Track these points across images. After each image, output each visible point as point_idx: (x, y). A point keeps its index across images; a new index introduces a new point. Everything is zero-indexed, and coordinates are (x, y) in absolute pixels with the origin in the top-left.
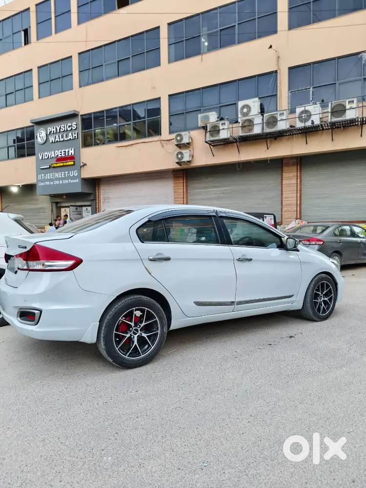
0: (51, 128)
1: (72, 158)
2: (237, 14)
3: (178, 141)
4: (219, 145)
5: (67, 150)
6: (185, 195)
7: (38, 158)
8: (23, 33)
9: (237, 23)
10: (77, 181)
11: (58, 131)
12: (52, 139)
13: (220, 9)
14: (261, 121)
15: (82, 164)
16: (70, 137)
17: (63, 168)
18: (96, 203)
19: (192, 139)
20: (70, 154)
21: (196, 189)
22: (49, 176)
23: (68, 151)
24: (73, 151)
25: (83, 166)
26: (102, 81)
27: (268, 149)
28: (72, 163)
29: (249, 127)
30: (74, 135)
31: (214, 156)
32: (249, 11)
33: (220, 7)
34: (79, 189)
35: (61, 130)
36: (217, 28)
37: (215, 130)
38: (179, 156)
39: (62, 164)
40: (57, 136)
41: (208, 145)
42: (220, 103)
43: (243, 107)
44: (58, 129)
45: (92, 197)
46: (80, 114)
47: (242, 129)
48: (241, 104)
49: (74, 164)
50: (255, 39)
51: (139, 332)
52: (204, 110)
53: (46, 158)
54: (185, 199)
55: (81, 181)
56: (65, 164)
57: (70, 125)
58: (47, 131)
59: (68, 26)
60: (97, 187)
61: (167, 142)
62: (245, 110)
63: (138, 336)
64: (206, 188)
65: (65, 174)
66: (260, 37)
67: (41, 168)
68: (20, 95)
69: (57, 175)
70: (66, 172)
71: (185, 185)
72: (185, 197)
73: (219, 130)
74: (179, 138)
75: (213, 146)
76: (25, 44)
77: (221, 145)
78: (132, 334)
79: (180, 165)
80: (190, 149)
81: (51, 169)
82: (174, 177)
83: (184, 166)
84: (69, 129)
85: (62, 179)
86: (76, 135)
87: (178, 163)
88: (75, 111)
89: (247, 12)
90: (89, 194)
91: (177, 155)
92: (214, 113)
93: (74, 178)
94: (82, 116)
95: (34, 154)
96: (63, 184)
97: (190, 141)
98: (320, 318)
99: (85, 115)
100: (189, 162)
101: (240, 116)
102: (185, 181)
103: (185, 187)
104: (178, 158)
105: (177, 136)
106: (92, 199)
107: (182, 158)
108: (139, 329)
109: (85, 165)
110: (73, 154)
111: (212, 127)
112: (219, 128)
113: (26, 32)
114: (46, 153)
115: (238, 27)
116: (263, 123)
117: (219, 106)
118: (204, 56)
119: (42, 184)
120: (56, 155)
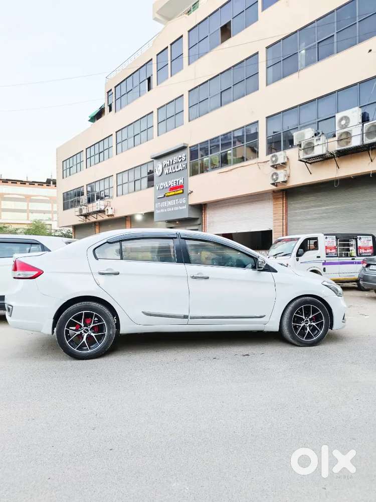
0: (166, 161)
1: (181, 187)
2: (336, 23)
3: (273, 162)
4: (317, 162)
5: (177, 180)
6: (284, 217)
7: (155, 189)
8: (147, 81)
9: (336, 31)
10: (185, 207)
11: (171, 163)
12: (166, 171)
13: (318, 22)
14: (360, 132)
15: (189, 192)
16: (180, 168)
17: (176, 196)
18: (202, 227)
19: (288, 159)
20: (180, 183)
21: (296, 210)
22: (164, 204)
23: (179, 181)
24: (182, 181)
25: (190, 193)
26: (208, 113)
27: (372, 161)
28: (181, 191)
29: (346, 140)
30: (183, 166)
31: (311, 174)
32: (349, 17)
33: (318, 20)
34: (186, 215)
35: (174, 162)
36: (315, 41)
37: (310, 147)
38: (274, 177)
39: (173, 193)
40: (170, 169)
41: (304, 163)
42: (318, 118)
43: (341, 119)
44: (171, 161)
45: (199, 222)
46: (190, 146)
47: (338, 144)
48: (338, 116)
49: (183, 193)
50: (356, 44)
51: (89, 331)
52: (301, 128)
53: (162, 188)
54: (284, 221)
55: (189, 207)
56: (176, 193)
57: (180, 157)
58: (162, 164)
59: (181, 68)
60: (203, 212)
61: (263, 164)
62: (343, 122)
63: (88, 335)
64: (307, 208)
65: (176, 201)
66: (361, 41)
67: (158, 197)
68: (144, 135)
69: (170, 203)
70: (177, 200)
71: (284, 206)
72: (284, 218)
73: (314, 147)
74: (274, 159)
75: (310, 163)
76: (149, 90)
77: (319, 161)
78: (83, 332)
79: (276, 186)
80: (285, 169)
81: (165, 198)
82: (274, 198)
83: (280, 187)
84: (179, 161)
85: (173, 206)
86: (185, 166)
87: (273, 184)
88: (184, 144)
89: (346, 18)
90: (195, 219)
91: (273, 176)
92: (310, 129)
93: (183, 205)
94: (190, 147)
95: (153, 186)
96: (174, 210)
97: (286, 160)
98: (301, 343)
99: (192, 146)
100: (285, 182)
101: (337, 128)
102: (284, 202)
103: (284, 208)
104: (273, 179)
105: (273, 156)
106: (199, 223)
107: (277, 178)
108: (89, 329)
109: (192, 192)
110: (182, 183)
111: (307, 144)
112: (314, 144)
113: (149, 79)
114: (162, 184)
115: (337, 36)
116: (363, 134)
117: (317, 120)
118: (302, 73)
119: (158, 212)
120: (169, 185)
